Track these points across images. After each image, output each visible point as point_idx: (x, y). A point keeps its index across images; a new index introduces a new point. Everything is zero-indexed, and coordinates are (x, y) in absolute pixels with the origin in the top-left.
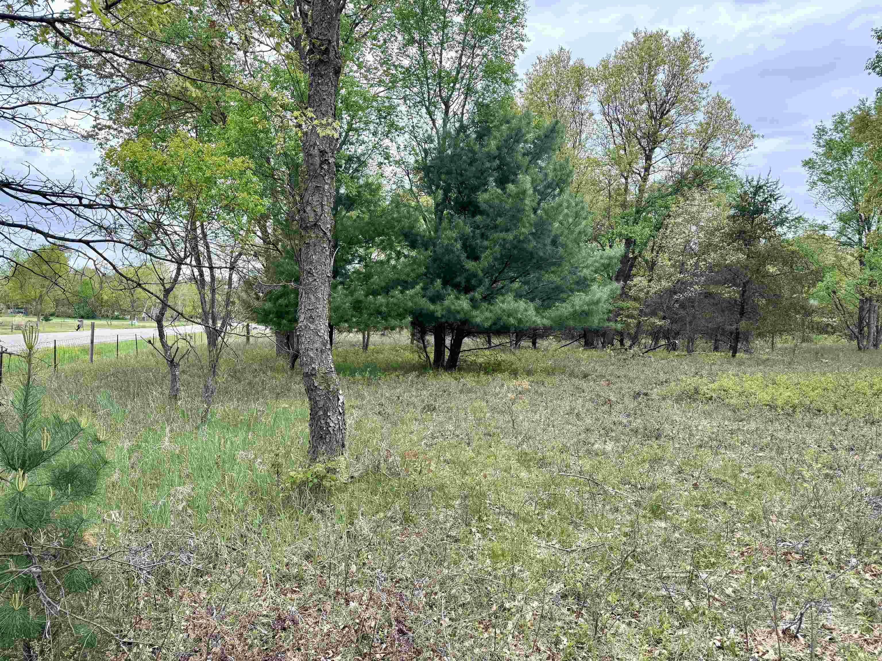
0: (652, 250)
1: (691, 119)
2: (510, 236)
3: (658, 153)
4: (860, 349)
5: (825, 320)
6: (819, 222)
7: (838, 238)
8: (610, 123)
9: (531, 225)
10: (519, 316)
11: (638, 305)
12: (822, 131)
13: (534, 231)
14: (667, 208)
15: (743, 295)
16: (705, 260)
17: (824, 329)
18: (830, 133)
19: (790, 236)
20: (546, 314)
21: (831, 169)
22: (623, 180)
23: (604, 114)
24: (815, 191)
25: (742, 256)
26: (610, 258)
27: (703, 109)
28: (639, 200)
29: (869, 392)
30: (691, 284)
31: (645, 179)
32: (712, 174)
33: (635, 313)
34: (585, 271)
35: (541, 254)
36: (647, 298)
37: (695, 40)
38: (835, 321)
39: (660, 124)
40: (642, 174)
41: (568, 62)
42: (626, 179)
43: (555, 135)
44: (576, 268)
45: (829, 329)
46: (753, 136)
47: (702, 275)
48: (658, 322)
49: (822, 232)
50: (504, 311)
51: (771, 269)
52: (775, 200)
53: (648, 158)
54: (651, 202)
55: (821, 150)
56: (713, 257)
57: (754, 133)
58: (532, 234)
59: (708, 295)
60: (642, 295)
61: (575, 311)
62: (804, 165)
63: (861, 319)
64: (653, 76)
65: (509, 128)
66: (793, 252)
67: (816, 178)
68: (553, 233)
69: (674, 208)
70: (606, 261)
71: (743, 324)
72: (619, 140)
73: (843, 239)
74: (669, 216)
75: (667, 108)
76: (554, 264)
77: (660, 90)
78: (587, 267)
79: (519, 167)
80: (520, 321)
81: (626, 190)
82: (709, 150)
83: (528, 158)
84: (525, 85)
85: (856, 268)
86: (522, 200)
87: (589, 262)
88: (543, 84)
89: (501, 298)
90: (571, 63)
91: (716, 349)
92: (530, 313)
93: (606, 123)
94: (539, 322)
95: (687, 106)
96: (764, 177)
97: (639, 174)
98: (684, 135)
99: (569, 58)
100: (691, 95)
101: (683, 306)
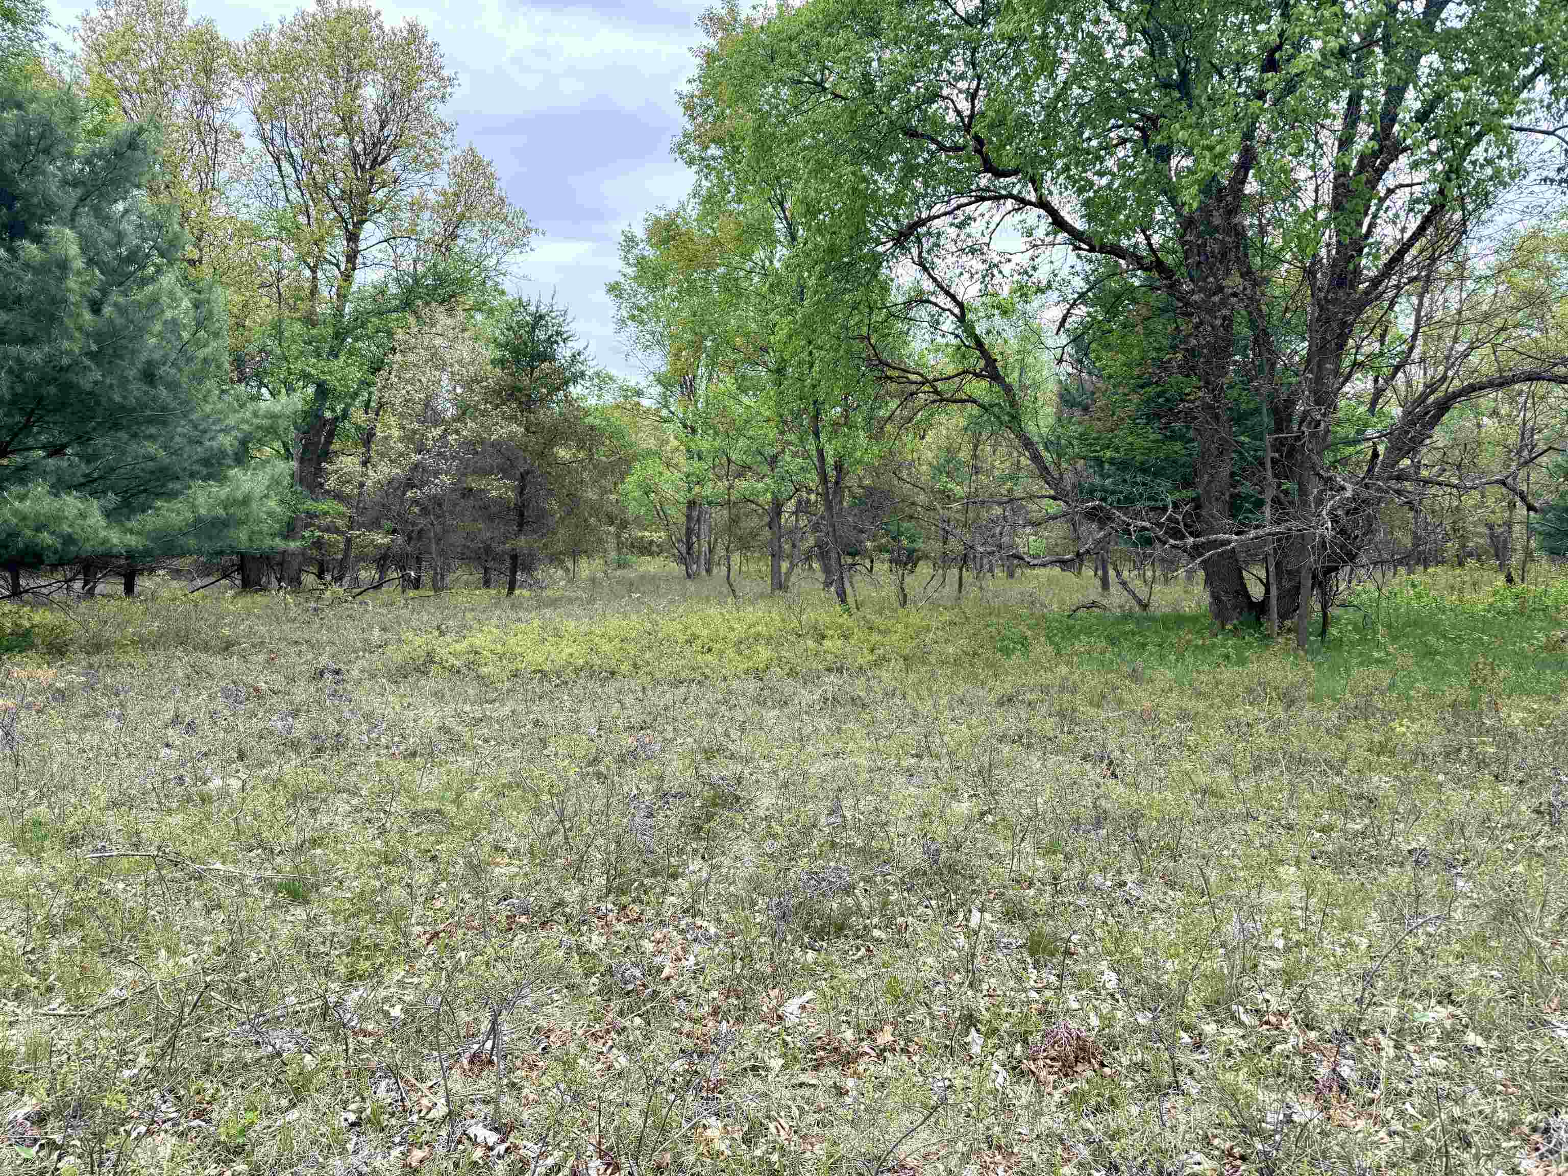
0: (367, 405)
1: (427, 180)
2: (36, 355)
3: (371, 233)
4: (689, 576)
5: (647, 534)
6: (632, 383)
7: (657, 410)
8: (277, 160)
9: (88, 335)
10: (66, 529)
11: (343, 509)
12: (630, 241)
13: (94, 348)
14: (390, 334)
15: (521, 493)
16: (457, 432)
17: (646, 549)
18: (641, 246)
19: (592, 401)
20: (133, 524)
21: (645, 303)
22: (307, 273)
23: (264, 139)
24: (623, 335)
25: (517, 429)
26: (274, 416)
27: (446, 166)
28: (339, 312)
29: (681, 638)
30: (436, 474)
31: (347, 277)
32: (463, 283)
33: (339, 523)
34: (221, 437)
35: (117, 399)
36: (360, 494)
37: (429, 41)
38: (658, 536)
39: (372, 178)
40: (343, 268)
41: (181, 19)
42: (314, 272)
43: (139, 154)
44: (205, 431)
45: (654, 548)
46: (528, 231)
47: (454, 458)
48: (381, 539)
49: (636, 399)
50: (24, 518)
51: (563, 453)
52: (564, 341)
53: (353, 238)
54: (360, 320)
55: (631, 271)
56: (471, 426)
57: (530, 225)
58: (90, 355)
59: (468, 493)
60: (348, 489)
61: (198, 520)
62: (609, 291)
63: (689, 531)
64: (356, 87)
65: (23, 120)
66: (592, 428)
67: (625, 315)
68: (144, 356)
69: (400, 335)
70: (266, 422)
71: (522, 543)
72: (295, 195)
73: (664, 413)
74: (394, 350)
75: (383, 153)
76: (150, 421)
77: (369, 116)
78: (226, 431)
79: (51, 207)
80: (69, 540)
81: (314, 291)
82: (460, 242)
83: (75, 194)
84: (80, 44)
85: (680, 459)
86: (61, 279)
87: (231, 421)
88: (126, 52)
89: (15, 489)
90: (188, 22)
91: (487, 584)
92: (91, 521)
93: (270, 159)
94: (115, 541)
95: (418, 155)
96: (546, 300)
97: (338, 266)
98: (417, 207)
99: (184, 11)
100: (424, 138)
101: (425, 511)
